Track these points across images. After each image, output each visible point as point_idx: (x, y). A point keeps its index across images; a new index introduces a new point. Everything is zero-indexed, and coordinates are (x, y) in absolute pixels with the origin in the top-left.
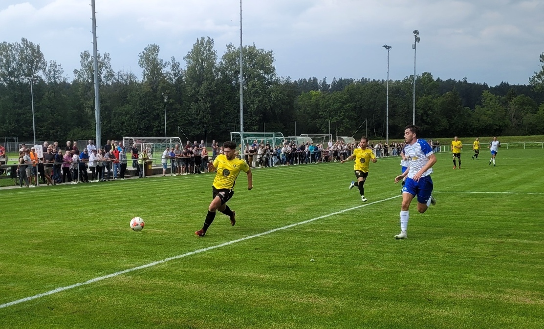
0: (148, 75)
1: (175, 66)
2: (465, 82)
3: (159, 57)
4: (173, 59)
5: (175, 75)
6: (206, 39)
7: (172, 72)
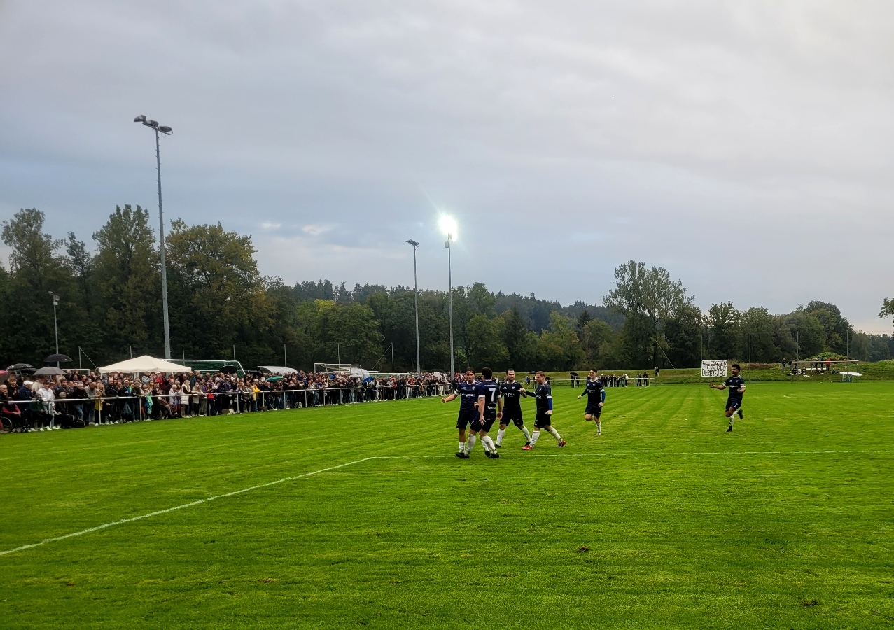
0: (21, 259)
1: (75, 249)
2: (533, 299)
3: (44, 231)
4: (72, 237)
5: (77, 262)
6: (134, 209)
7: (71, 258)
